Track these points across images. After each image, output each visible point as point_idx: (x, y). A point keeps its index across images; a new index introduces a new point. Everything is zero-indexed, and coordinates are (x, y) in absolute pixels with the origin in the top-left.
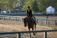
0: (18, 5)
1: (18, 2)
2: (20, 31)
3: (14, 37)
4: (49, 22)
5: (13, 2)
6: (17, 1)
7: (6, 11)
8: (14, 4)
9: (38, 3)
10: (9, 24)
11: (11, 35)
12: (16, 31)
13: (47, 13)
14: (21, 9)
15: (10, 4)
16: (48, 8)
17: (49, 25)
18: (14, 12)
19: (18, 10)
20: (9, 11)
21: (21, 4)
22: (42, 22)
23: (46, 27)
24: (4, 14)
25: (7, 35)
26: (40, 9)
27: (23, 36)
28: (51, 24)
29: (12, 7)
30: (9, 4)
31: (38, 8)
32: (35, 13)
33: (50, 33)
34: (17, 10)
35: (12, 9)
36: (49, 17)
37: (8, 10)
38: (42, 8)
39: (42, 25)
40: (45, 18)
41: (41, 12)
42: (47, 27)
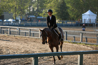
0: (33, 8)
1: (33, 3)
2: (38, 53)
3: (27, 64)
4: (86, 38)
5: (25, 4)
6: (31, 2)
7: (13, 18)
8: (26, 7)
9: (68, 5)
10: (17, 40)
11: (22, 60)
12: (31, 53)
13: (83, 22)
14: (39, 16)
15: (19, 7)
16: (85, 14)
17: (86, 43)
18: (26, 20)
19: (34, 16)
20: (18, 18)
21: (39, 7)
22: (74, 37)
23: (82, 46)
24: (9, 24)
25: (15, 60)
26: (71, 15)
27: (41, 61)
28: (91, 41)
29: (24, 12)
30: (17, 8)
31: (67, 14)
32: (63, 22)
33: (89, 56)
34: (31, 16)
36: (86, 29)
37: (16, 17)
38: (74, 13)
39: (74, 43)
40: (79, 30)
41: (73, 20)
42: (84, 47)
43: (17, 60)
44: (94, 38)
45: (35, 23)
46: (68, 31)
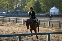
0: (19, 5)
1: (19, 2)
2: (21, 33)
3: (15, 40)
4: (52, 24)
5: (14, 2)
6: (17, 1)
7: (6, 12)
8: (14, 4)
9: (41, 3)
10: (8, 25)
11: (11, 38)
12: (17, 33)
13: (50, 14)
15: (10, 4)
17: (52, 27)
18: (14, 13)
19: (19, 10)
20: (9, 11)
21: (23, 5)
22: (45, 23)
23: (49, 29)
24: (3, 15)
25: (7, 38)
26: (43, 10)
28: (55, 26)
29: (13, 8)
30: (9, 5)
31: (40, 9)
32: (37, 14)
34: (17, 10)
35: (13, 10)
36: (52, 18)
39: (44, 27)
40: (48, 19)
42: (50, 29)
43: (8, 38)
44: (57, 24)
45: (20, 14)
46: (41, 20)
